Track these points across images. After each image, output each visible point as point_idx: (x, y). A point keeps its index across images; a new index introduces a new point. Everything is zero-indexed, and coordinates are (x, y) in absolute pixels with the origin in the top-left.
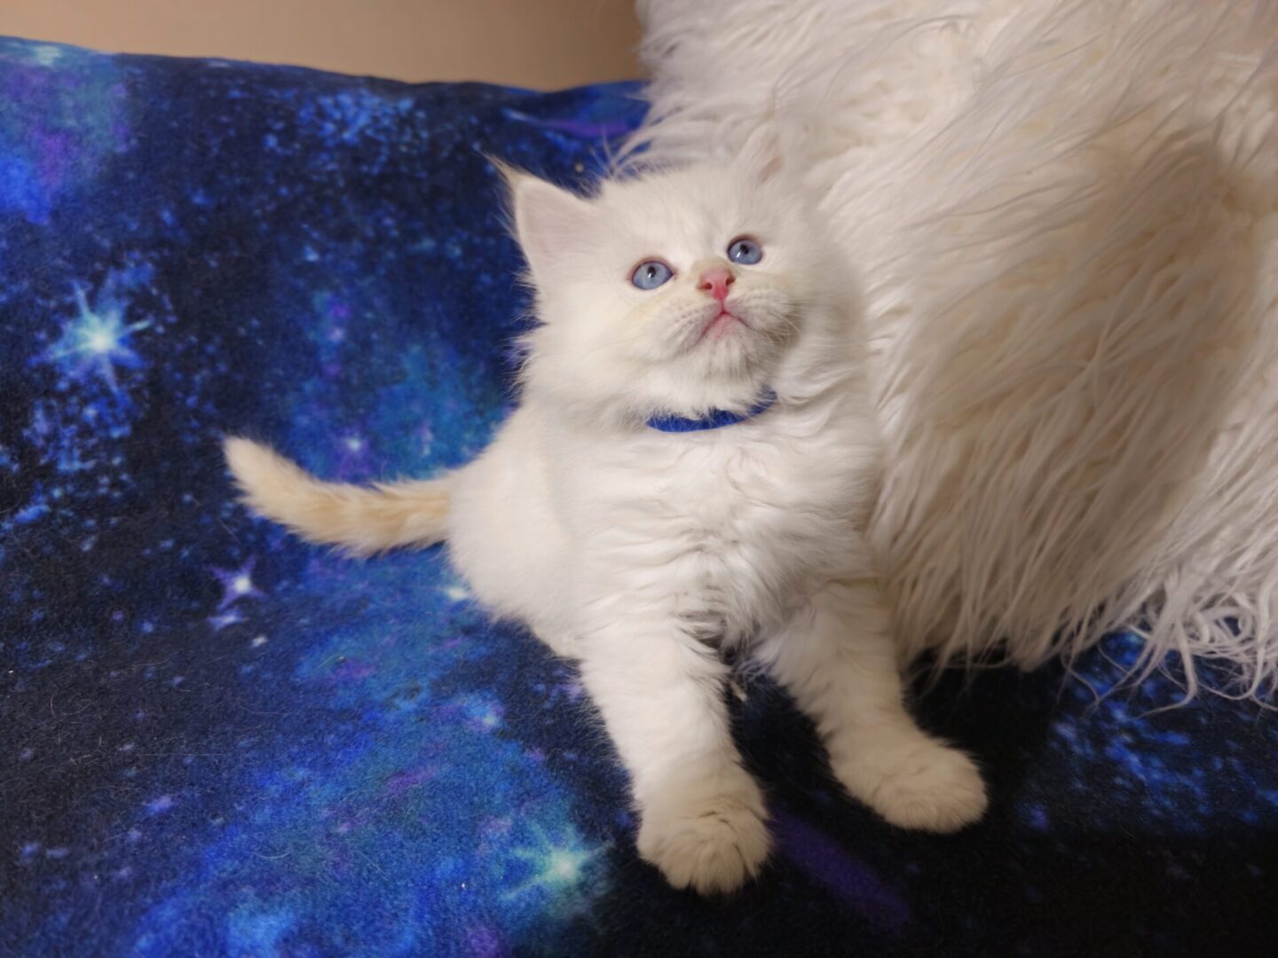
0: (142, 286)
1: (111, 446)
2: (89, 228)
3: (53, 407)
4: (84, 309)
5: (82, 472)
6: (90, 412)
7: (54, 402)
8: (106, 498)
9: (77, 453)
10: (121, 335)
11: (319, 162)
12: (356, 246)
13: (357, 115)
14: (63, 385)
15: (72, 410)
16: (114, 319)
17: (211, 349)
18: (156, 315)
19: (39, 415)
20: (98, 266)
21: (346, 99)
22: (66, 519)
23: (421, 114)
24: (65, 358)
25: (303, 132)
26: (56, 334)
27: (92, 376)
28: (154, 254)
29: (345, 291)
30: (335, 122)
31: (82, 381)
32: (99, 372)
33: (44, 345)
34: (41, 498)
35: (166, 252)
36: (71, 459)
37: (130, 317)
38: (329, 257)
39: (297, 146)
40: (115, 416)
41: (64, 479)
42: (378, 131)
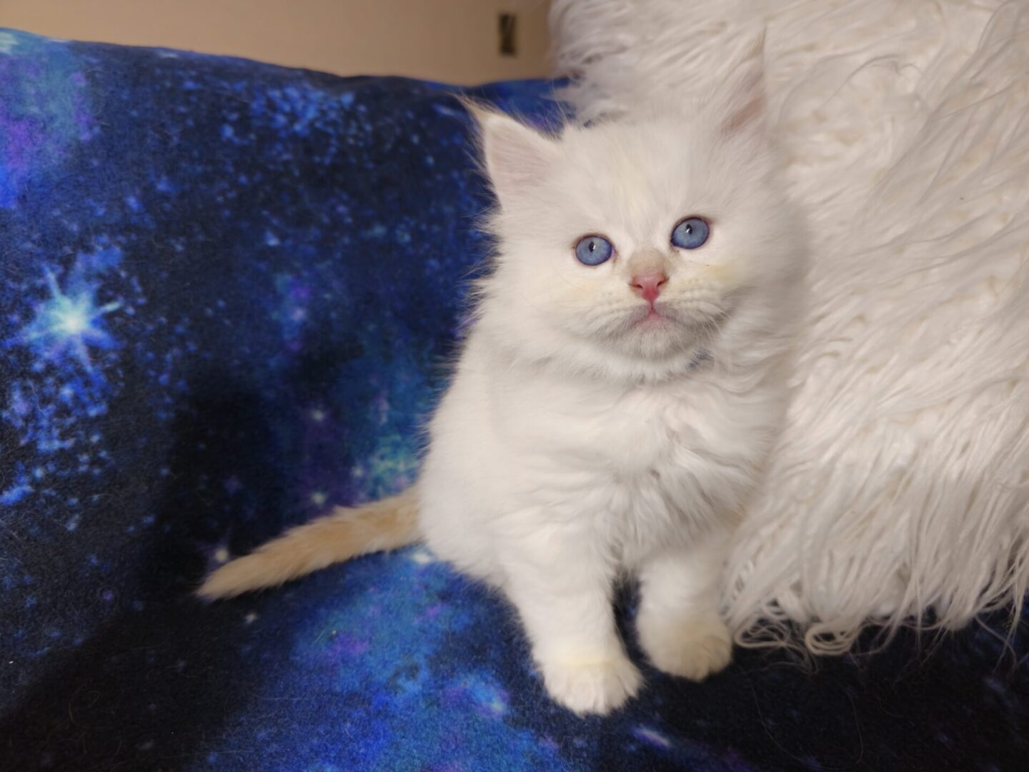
0: (110, 269)
1: (89, 424)
2: (57, 213)
3: (30, 388)
4: (55, 291)
5: (62, 450)
6: (67, 392)
7: (30, 383)
8: (87, 476)
9: (56, 432)
10: (93, 317)
11: (274, 153)
12: (314, 232)
13: (305, 108)
14: (38, 366)
15: (50, 390)
16: (85, 300)
17: (180, 329)
18: (126, 297)
19: (17, 396)
20: (68, 250)
21: (293, 92)
22: (49, 499)
23: (362, 108)
24: (39, 339)
25: (257, 123)
26: (28, 316)
27: (67, 357)
28: (121, 238)
29: (305, 274)
30: (285, 114)
31: (57, 362)
32: (72, 353)
33: (17, 327)
34: (24, 479)
35: (134, 237)
36: (50, 439)
37: (101, 298)
38: (289, 242)
39: (252, 136)
40: (91, 395)
41: (44, 459)
42: (327, 124)
